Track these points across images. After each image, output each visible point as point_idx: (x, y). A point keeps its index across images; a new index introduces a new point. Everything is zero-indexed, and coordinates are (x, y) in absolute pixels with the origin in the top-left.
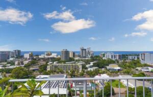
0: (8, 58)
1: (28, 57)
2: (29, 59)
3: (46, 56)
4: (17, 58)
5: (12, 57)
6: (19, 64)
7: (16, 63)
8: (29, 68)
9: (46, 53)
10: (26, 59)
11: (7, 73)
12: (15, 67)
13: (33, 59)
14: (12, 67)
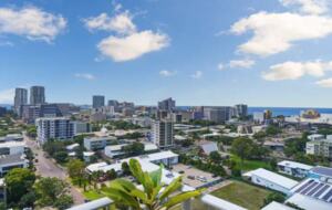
0: (227, 119)
1: (262, 120)
2: (263, 123)
3: (303, 120)
4: (241, 119)
5: (233, 117)
6: (244, 131)
7: (240, 128)
8: (263, 141)
9: (302, 112)
10: (257, 123)
11: (225, 144)
12: (237, 135)
13: (271, 123)
14: (232, 135)
